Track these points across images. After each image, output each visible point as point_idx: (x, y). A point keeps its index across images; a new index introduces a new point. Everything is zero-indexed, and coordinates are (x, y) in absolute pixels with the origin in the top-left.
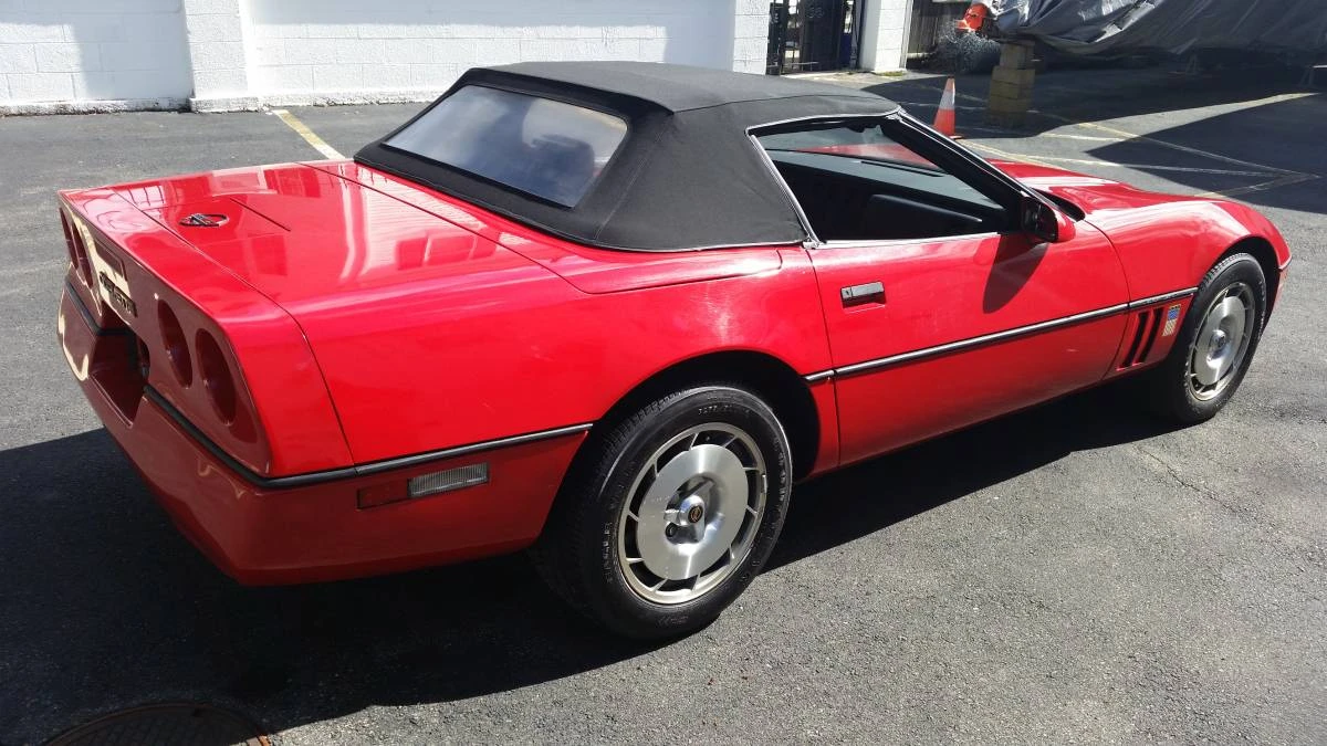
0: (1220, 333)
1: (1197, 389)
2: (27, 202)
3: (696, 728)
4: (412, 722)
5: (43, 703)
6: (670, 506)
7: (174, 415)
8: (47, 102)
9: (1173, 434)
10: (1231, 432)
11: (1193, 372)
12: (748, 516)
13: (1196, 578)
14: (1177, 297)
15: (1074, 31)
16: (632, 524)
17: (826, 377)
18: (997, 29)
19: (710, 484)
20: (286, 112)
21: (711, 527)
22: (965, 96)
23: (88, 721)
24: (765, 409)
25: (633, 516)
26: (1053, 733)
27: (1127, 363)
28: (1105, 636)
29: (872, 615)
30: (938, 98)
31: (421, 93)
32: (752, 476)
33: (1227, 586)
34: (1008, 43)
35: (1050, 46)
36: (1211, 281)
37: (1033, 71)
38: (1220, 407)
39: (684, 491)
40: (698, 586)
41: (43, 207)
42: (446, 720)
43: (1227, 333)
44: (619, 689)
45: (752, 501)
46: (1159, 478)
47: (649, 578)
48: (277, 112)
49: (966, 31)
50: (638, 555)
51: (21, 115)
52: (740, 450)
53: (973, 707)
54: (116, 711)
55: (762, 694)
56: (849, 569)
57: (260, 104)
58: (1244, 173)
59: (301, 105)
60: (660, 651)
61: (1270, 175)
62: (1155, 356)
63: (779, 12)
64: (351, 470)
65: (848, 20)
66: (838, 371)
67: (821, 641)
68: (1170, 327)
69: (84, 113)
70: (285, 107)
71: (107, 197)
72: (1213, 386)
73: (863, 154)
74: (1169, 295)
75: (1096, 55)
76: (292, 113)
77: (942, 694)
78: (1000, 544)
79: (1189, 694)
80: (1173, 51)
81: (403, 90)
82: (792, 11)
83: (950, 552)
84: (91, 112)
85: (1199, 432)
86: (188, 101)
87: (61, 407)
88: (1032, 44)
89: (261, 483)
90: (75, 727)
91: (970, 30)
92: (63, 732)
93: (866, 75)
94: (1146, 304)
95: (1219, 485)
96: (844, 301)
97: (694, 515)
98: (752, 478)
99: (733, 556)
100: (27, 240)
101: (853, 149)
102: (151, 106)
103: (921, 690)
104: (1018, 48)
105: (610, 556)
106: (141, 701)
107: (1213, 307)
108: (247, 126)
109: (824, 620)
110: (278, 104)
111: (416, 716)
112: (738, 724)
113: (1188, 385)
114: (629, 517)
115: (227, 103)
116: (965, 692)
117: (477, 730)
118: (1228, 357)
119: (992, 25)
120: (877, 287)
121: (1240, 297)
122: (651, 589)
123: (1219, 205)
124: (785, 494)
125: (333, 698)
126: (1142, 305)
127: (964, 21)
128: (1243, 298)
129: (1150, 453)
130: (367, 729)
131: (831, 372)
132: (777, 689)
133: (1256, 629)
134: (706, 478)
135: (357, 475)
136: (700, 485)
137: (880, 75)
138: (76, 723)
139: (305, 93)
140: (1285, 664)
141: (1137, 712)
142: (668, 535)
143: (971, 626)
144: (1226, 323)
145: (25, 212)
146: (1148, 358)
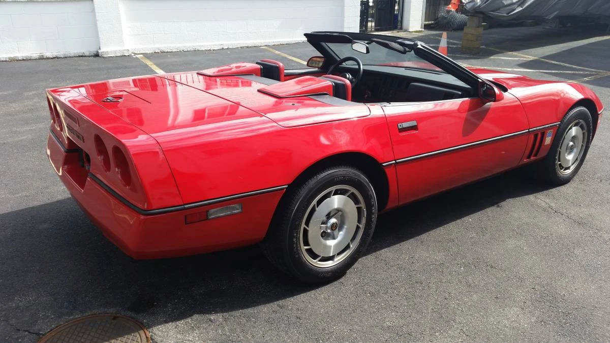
0: (571, 143)
1: (561, 169)
2: (27, 98)
3: (337, 322)
4: (211, 320)
5: (47, 314)
6: (323, 223)
7: (102, 185)
8: (35, 54)
9: (550, 190)
10: (577, 188)
11: (559, 161)
12: (358, 228)
13: (562, 254)
14: (551, 126)
15: (501, 9)
16: (306, 232)
17: (392, 164)
18: (465, 9)
19: (340, 213)
20: (142, 56)
21: (341, 233)
22: (451, 41)
23: (67, 322)
24: (364, 179)
25: (307, 228)
26: (499, 322)
27: (529, 157)
28: (521, 279)
29: (414, 272)
30: (439, 42)
31: (202, 46)
32: (359, 209)
33: (577, 256)
34: (471, 15)
35: (490, 17)
36: (566, 119)
37: (482, 28)
38: (572, 178)
39: (329, 216)
40: (336, 259)
41: (35, 100)
42: (225, 320)
43: (574, 143)
44: (303, 305)
45: (359, 221)
46: (545, 210)
47: (315, 256)
48: (138, 56)
49: (451, 11)
50: (309, 245)
51: (23, 60)
52: (353, 197)
53: (462, 311)
54: (79, 318)
55: (366, 307)
56: (404, 252)
57: (130, 53)
58: (582, 72)
59: (148, 52)
60: (320, 289)
61: (594, 73)
62: (542, 154)
63: (365, 5)
64: (183, 207)
65: (396, 8)
66: (397, 161)
67: (392, 283)
68: (548, 140)
69: (52, 58)
70: (142, 54)
71: (69, 91)
72: (568, 168)
73: (405, 66)
74: (547, 126)
75: (511, 20)
76: (144, 56)
77: (448, 306)
78: (473, 240)
79: (561, 305)
80: (547, 18)
81: (194, 45)
82: (371, 4)
83: (450, 244)
84: (54, 58)
85: (563, 189)
86: (98, 52)
87: (47, 187)
88: (481, 16)
89: (143, 212)
90: (61, 325)
91: (453, 10)
92: (57, 327)
93: (405, 33)
94: (537, 130)
95: (573, 212)
96: (399, 129)
97: (334, 227)
98: (359, 210)
99: (351, 246)
100: (29, 115)
101: (401, 64)
102: (81, 55)
103: (438, 305)
104: (475, 18)
105: (297, 245)
106: (90, 314)
107: (568, 132)
108: (124, 62)
109: (393, 275)
110: (138, 52)
111: (212, 318)
112: (356, 320)
113: (557, 167)
114: (304, 228)
115: (115, 52)
116: (458, 304)
117: (239, 324)
118: (575, 154)
119: (463, 7)
120: (414, 123)
121: (580, 127)
122: (315, 261)
123: (569, 84)
124: (374, 217)
125: (175, 311)
126: (535, 130)
127: (450, 6)
128: (582, 127)
129: (541, 199)
130: (191, 324)
131: (394, 162)
132: (373, 304)
133: (591, 275)
134: (338, 210)
135: (185, 209)
136: (336, 213)
137: (412, 32)
138: (62, 323)
139: (150, 48)
140: (604, 291)
141: (537, 313)
142: (322, 237)
143: (460, 276)
144: (574, 139)
145: (27, 103)
146: (538, 155)
